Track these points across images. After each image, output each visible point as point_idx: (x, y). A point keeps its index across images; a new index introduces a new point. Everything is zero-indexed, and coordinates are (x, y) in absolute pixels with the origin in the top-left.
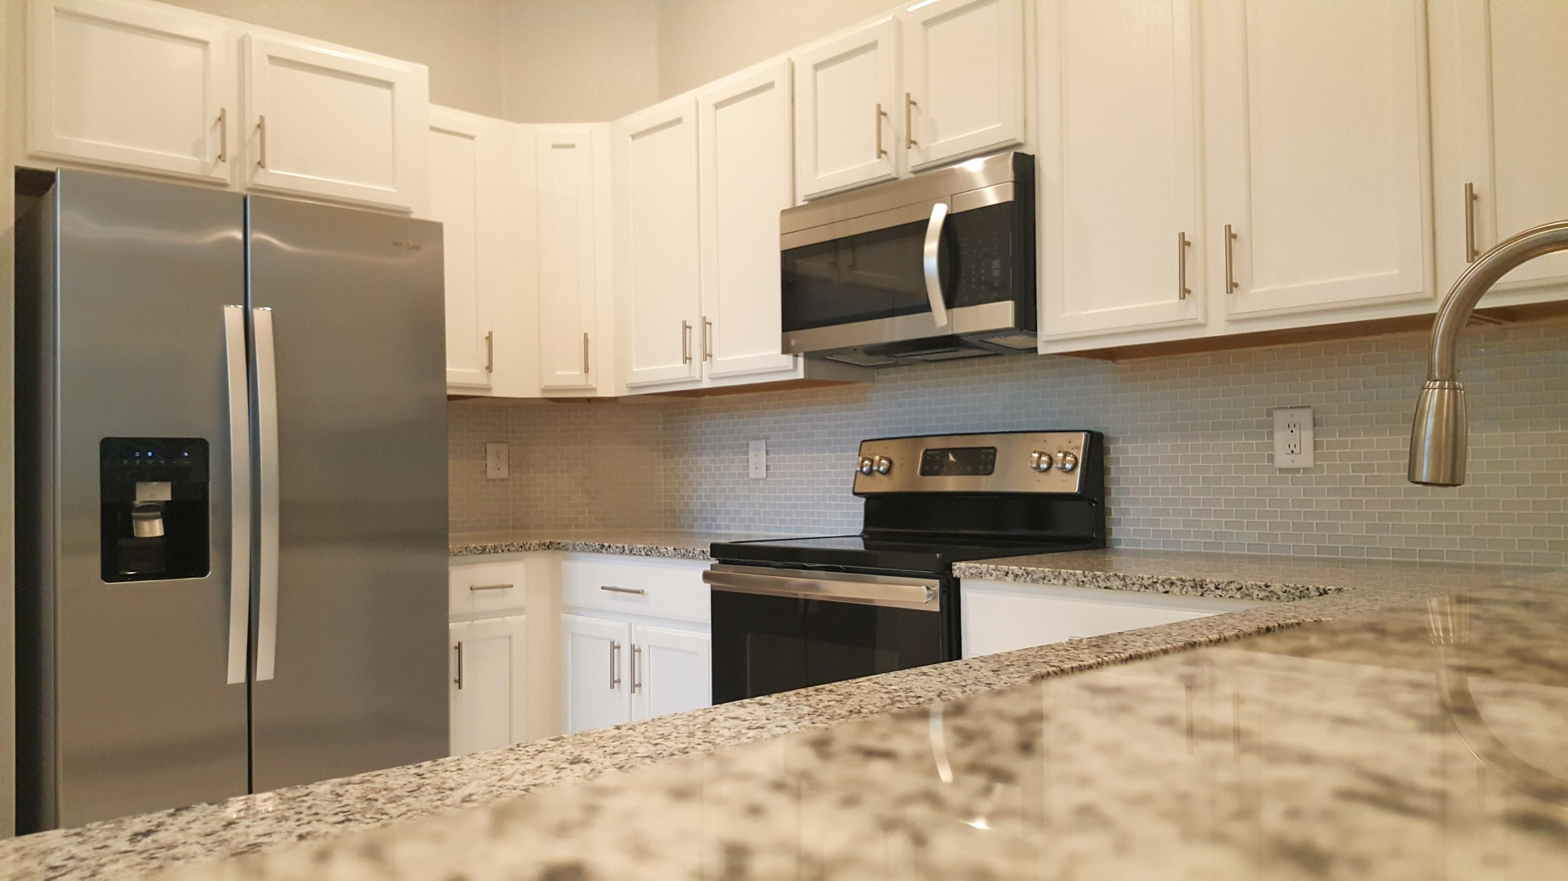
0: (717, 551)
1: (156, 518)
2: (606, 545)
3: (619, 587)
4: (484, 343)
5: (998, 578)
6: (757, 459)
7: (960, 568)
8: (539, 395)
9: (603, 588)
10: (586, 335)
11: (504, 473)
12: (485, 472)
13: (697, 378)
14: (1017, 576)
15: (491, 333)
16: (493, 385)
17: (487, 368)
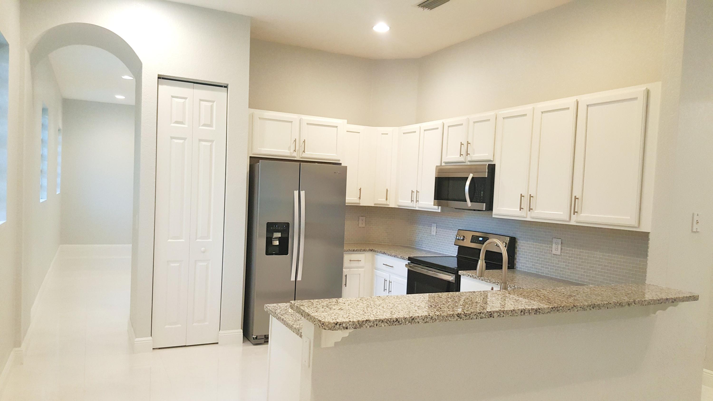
0: (409, 259)
1: (277, 240)
2: (385, 252)
3: (388, 265)
4: (359, 191)
5: (467, 276)
6: (434, 229)
7: (460, 272)
8: (373, 205)
9: (383, 264)
10: (387, 189)
11: (364, 225)
12: (358, 225)
13: (415, 207)
14: (471, 276)
15: (361, 188)
16: (361, 203)
17: (359, 198)
